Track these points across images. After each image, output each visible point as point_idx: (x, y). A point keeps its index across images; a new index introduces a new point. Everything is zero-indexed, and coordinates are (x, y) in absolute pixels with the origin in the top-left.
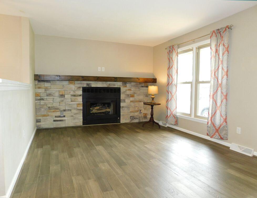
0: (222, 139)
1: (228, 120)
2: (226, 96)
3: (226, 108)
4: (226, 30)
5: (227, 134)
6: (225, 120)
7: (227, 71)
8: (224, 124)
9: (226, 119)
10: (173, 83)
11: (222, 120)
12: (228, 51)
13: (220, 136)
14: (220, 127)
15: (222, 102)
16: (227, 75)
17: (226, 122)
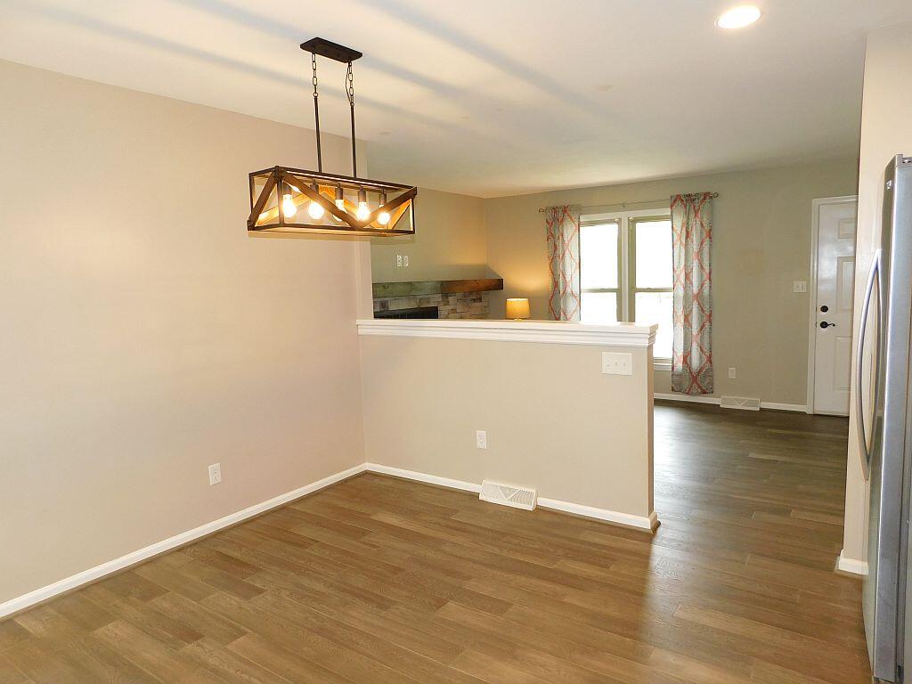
0: (704, 392)
1: (714, 360)
2: (710, 316)
3: (710, 337)
4: (704, 199)
5: (711, 383)
6: (710, 359)
7: (710, 273)
8: (708, 365)
9: (710, 357)
10: (568, 290)
11: (705, 359)
12: (710, 238)
13: (700, 387)
14: (699, 372)
15: (702, 327)
16: (710, 280)
17: (711, 363)
